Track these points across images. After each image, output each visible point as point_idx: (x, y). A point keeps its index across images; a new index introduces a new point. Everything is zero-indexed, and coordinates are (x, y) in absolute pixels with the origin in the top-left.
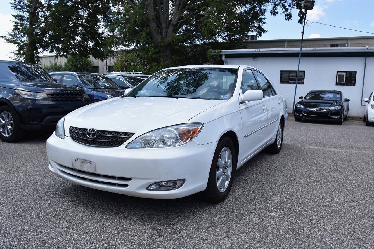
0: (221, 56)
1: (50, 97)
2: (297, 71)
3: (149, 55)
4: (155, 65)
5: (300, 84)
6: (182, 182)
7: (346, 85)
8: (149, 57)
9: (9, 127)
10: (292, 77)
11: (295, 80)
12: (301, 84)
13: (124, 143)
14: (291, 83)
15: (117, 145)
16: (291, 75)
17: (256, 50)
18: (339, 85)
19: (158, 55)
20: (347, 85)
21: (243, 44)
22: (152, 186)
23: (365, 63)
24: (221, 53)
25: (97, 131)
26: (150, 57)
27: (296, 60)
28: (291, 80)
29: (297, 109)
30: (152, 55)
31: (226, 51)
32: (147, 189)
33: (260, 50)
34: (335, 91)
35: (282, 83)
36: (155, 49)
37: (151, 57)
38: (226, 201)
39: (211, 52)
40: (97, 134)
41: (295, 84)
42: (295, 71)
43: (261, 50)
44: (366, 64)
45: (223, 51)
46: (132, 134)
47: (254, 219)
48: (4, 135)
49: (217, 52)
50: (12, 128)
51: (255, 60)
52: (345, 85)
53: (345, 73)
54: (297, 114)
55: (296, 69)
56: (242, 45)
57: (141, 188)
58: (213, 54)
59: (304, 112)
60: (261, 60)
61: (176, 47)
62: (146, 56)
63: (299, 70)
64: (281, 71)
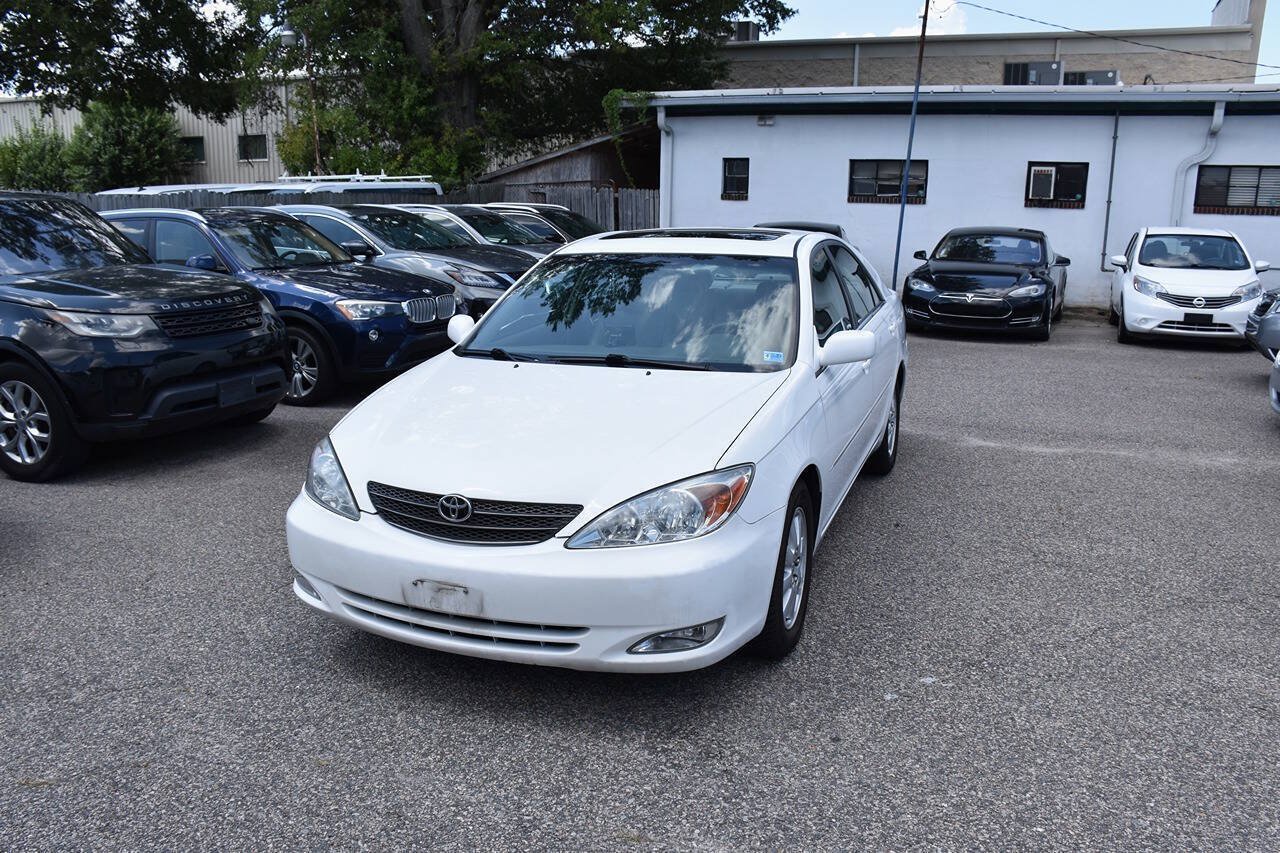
0: (653, 111)
1: (165, 328)
2: (905, 161)
3: (401, 107)
4: (425, 146)
5: (912, 203)
6: (716, 625)
7: (1057, 207)
8: (401, 118)
9: (34, 432)
10: (889, 180)
11: (896, 189)
12: (916, 203)
13: (557, 535)
14: (884, 202)
15: (534, 538)
16: (885, 173)
17: (770, 91)
18: (1035, 206)
19: (434, 109)
20: (1061, 207)
21: (716, 58)
22: (643, 645)
23: (1115, 138)
24: (654, 103)
25: (473, 501)
26: (406, 117)
27: (901, 125)
28: (883, 189)
29: (912, 293)
30: (412, 107)
31: (669, 97)
32: (630, 651)
33: (781, 94)
34: (1021, 230)
35: (857, 202)
36: (420, 85)
37: (410, 114)
39: (617, 100)
40: (473, 510)
41: (896, 202)
42: (900, 161)
43: (786, 91)
44: (1117, 141)
45: (658, 94)
46: (578, 509)
47: (888, 697)
48: (18, 459)
49: (641, 100)
50: (45, 436)
51: (765, 125)
52: (1052, 207)
53: (1053, 169)
54: (911, 311)
55: (900, 154)
56: (713, 61)
57: (614, 650)
58: (625, 104)
59: (935, 306)
60: (784, 124)
61: (492, 80)
62: (391, 112)
63: (912, 158)
64: (853, 162)
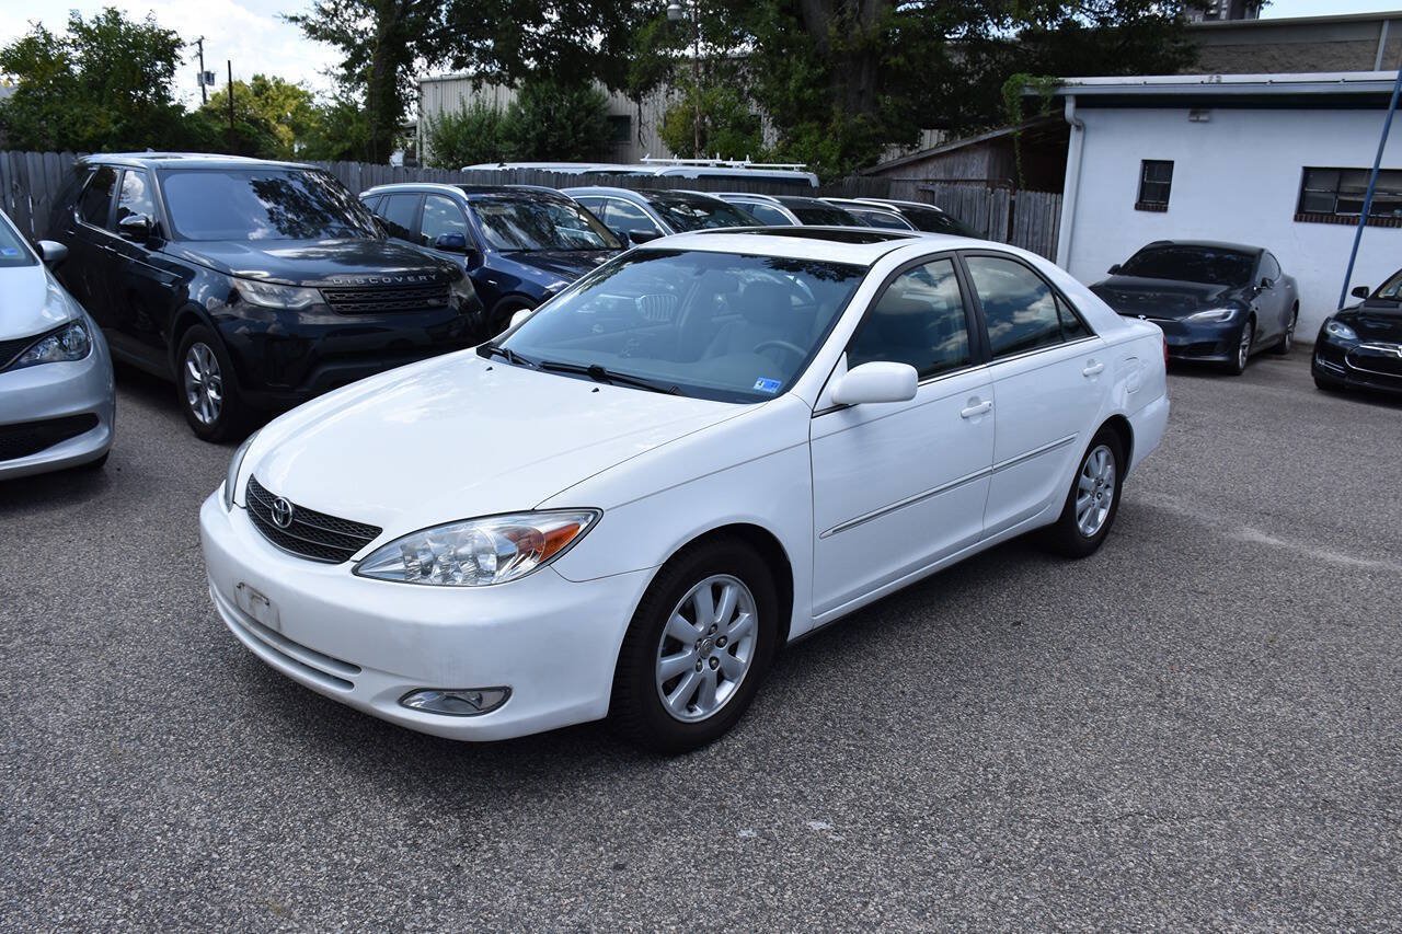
0: (1060, 102)
1: (332, 302)
2: (1371, 170)
3: (788, 89)
4: (809, 132)
5: (1370, 225)
6: (501, 695)
8: (787, 99)
9: (212, 394)
10: (1353, 194)
11: (1357, 207)
12: (1387, 226)
13: (352, 558)
14: (1342, 223)
15: (337, 558)
16: (1349, 186)
17: (1205, 78)
19: (822, 91)
21: (1185, 41)
22: (416, 697)
24: (1061, 91)
26: (792, 99)
27: (1373, 122)
28: (1345, 206)
30: (800, 89)
31: (1081, 84)
32: (403, 701)
33: (1219, 83)
35: (1306, 221)
36: (812, 66)
37: (796, 98)
38: (714, 749)
39: (1020, 86)
40: (294, 516)
41: (1353, 224)
42: (1365, 170)
43: (1226, 78)
45: (1068, 80)
46: (377, 531)
47: (744, 834)
48: (200, 417)
49: (1046, 87)
50: (219, 398)
51: (1197, 121)
54: (1321, 362)
55: (1367, 162)
57: (384, 697)
58: (1028, 92)
59: (1353, 358)
60: (1222, 120)
61: (893, 60)
62: (777, 94)
63: (1381, 167)
64: (1307, 171)
